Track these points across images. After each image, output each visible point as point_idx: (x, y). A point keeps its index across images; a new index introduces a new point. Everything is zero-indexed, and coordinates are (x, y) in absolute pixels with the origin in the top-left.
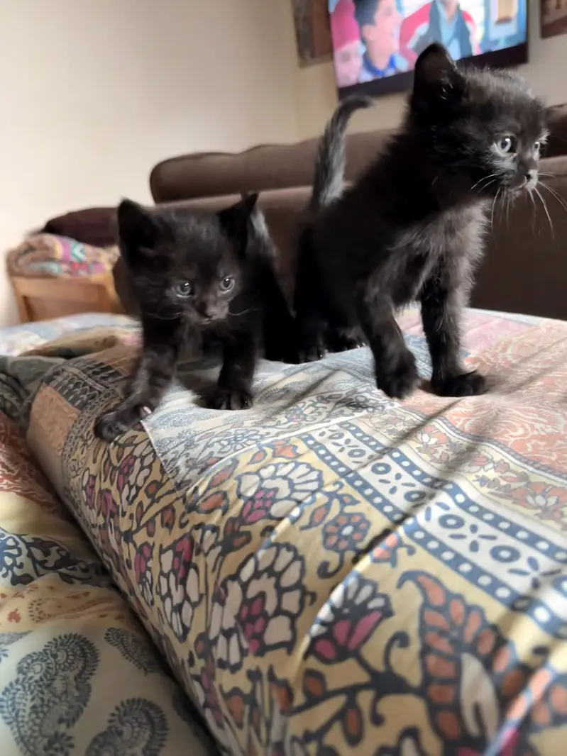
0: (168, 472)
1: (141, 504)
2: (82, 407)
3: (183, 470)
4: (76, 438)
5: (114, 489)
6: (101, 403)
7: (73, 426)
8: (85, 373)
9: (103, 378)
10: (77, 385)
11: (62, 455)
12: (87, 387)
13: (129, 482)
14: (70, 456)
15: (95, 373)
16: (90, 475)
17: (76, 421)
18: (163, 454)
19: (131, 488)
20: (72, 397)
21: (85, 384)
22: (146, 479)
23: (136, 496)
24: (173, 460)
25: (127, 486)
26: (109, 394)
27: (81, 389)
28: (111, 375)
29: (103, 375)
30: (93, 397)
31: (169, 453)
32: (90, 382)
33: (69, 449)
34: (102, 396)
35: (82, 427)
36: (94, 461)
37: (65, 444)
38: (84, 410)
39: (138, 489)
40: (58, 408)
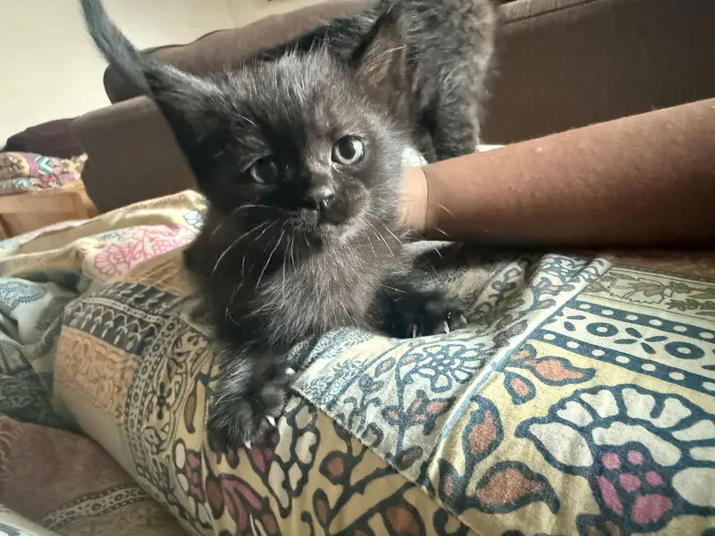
0: (359, 436)
1: (320, 495)
2: (140, 349)
3: (389, 431)
4: (145, 395)
5: (247, 472)
6: (167, 340)
7: (134, 379)
8: (123, 303)
9: (152, 305)
10: (119, 321)
11: (126, 422)
12: (136, 322)
13: (278, 459)
14: (140, 422)
15: (138, 301)
16: (188, 452)
17: (137, 371)
18: (330, 406)
19: (286, 468)
20: (117, 339)
21: (131, 318)
22: (313, 449)
23: (303, 481)
24: (355, 413)
25: (275, 466)
26: (173, 325)
27: (127, 325)
28: (162, 300)
29: (150, 301)
30: (151, 333)
31: (340, 403)
32: (139, 314)
33: (136, 412)
34: (164, 329)
35: (151, 377)
36: (191, 429)
37: (127, 405)
38: (144, 353)
39: (305, 469)
40: (100, 356)
